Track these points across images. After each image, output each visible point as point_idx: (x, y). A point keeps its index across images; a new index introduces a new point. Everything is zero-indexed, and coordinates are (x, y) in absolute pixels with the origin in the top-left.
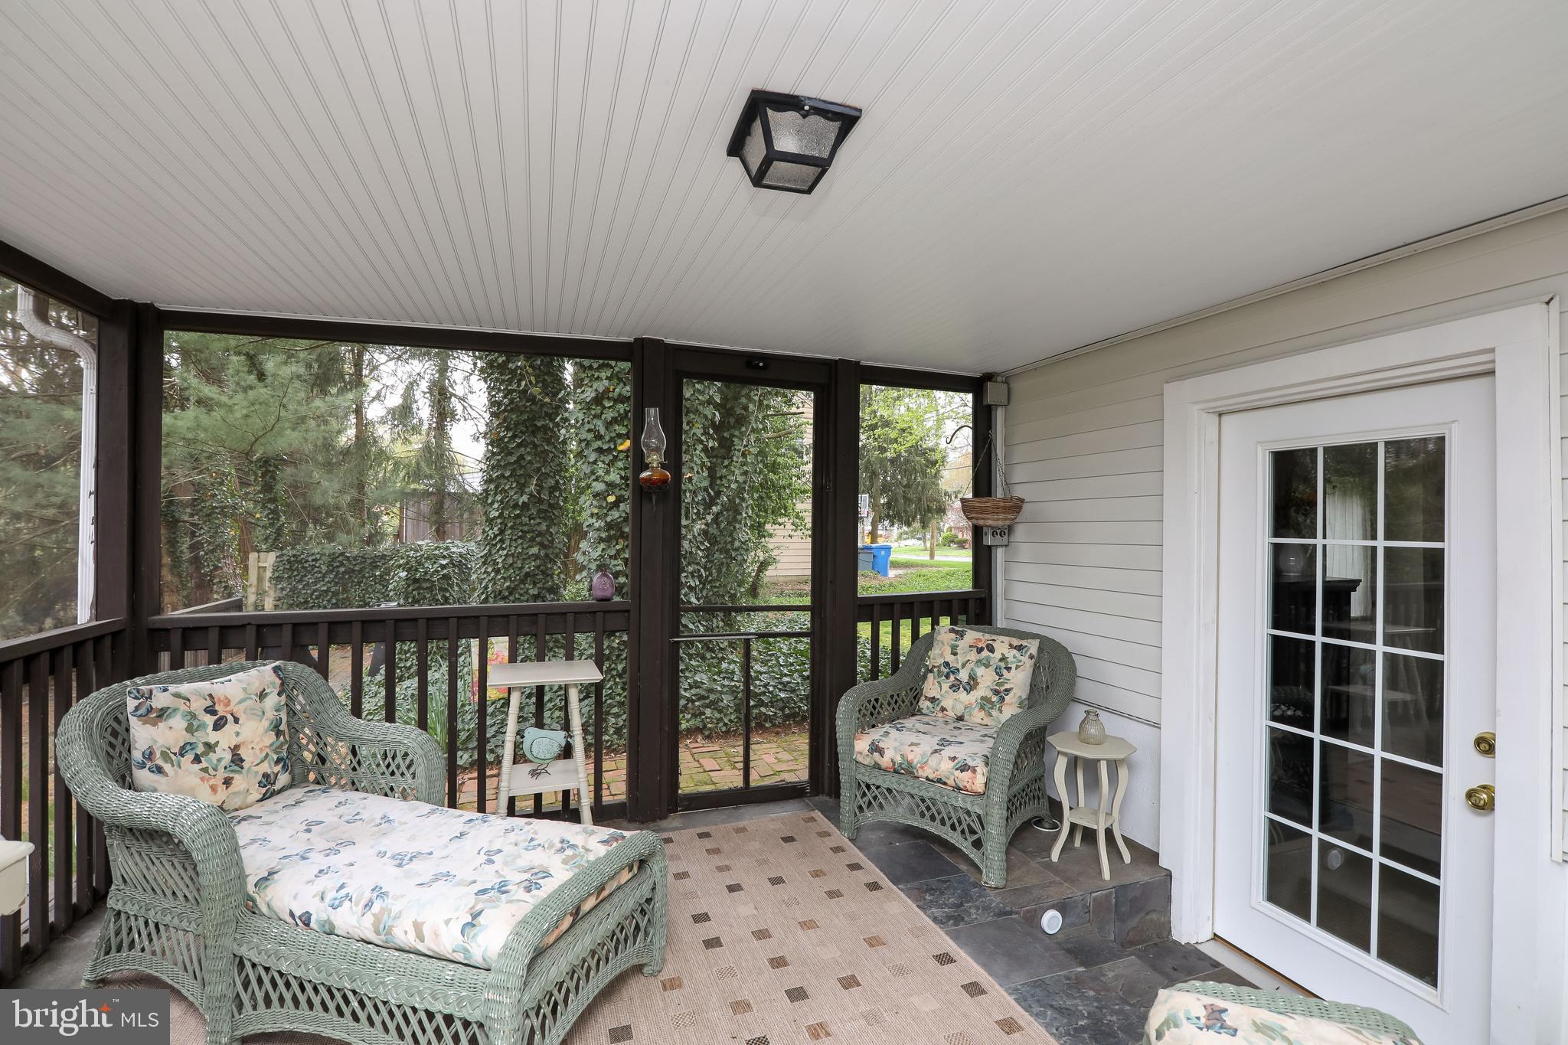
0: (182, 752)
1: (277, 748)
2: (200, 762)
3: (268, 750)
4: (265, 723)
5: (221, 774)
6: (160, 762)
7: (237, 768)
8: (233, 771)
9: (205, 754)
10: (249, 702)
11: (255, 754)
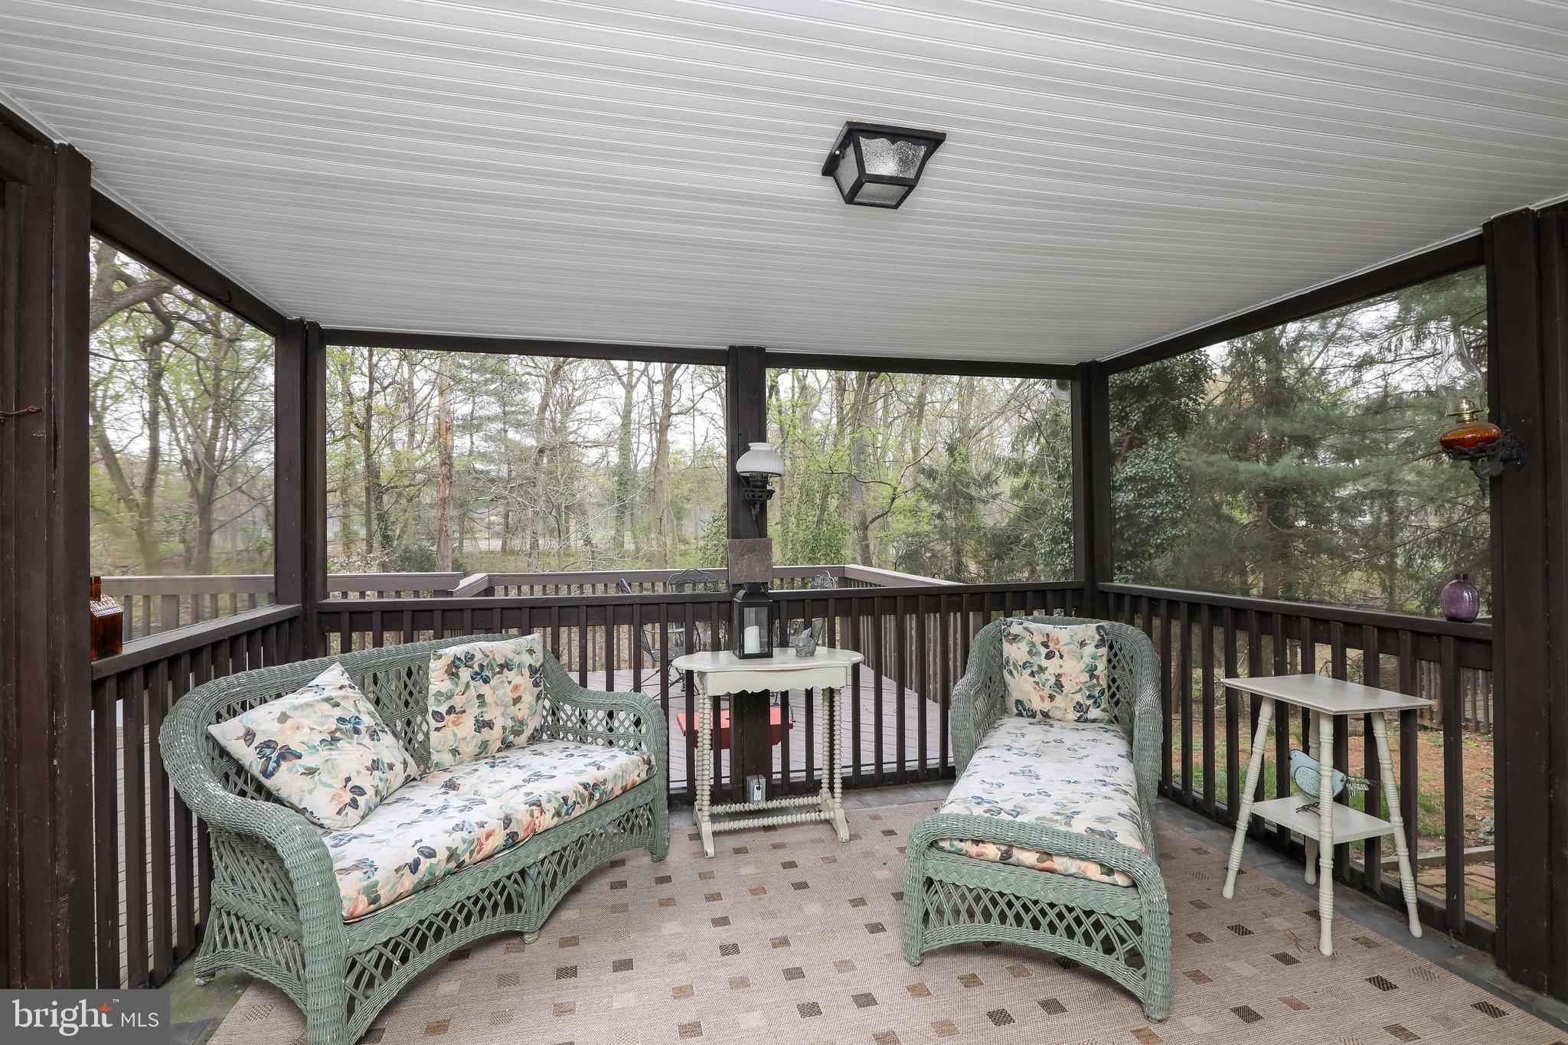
0: (1024, 666)
1: (1090, 686)
2: (1034, 677)
3: (1082, 686)
4: (1082, 665)
5: (1047, 691)
6: (1011, 668)
7: (1058, 690)
8: (1055, 691)
9: (1038, 673)
10: (1072, 646)
11: (1072, 684)
